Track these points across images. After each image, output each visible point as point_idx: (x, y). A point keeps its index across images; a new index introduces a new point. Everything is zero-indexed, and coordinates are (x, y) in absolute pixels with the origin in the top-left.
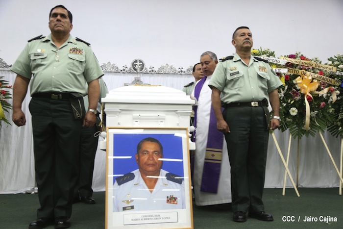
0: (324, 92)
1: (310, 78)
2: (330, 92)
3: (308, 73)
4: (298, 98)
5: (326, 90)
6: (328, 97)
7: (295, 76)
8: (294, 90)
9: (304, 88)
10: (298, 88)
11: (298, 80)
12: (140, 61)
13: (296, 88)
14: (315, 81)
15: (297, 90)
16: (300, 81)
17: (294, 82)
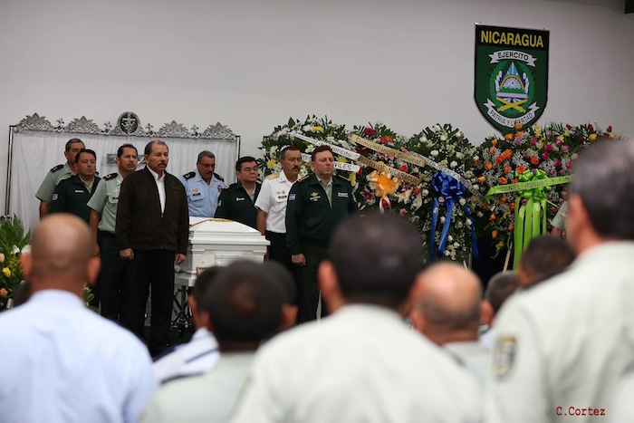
0: (405, 197)
1: (389, 176)
2: (414, 194)
3: (387, 167)
4: (372, 202)
5: (408, 193)
6: (411, 201)
7: (370, 170)
8: (367, 190)
9: (380, 189)
10: (372, 188)
11: (372, 177)
12: (133, 116)
13: (369, 188)
14: (396, 180)
15: (371, 191)
16: (376, 180)
17: (368, 177)
